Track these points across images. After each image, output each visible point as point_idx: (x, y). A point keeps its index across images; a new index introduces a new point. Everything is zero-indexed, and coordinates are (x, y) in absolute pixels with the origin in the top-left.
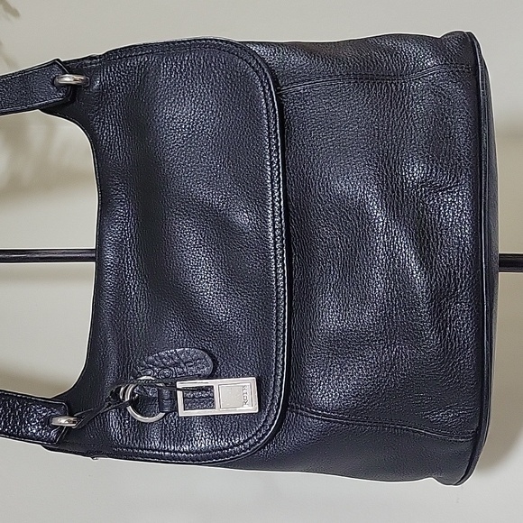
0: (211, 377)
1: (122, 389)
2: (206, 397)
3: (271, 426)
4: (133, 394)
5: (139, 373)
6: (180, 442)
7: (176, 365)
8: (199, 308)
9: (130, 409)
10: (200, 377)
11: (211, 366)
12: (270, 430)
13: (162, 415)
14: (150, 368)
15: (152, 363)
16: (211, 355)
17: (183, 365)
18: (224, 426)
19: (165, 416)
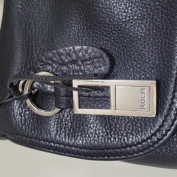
0: (106, 77)
1: (22, 82)
2: (102, 97)
3: (167, 131)
4: (32, 88)
5: (39, 68)
6: (73, 135)
7: (74, 62)
8: (99, 7)
9: (28, 102)
10: (96, 76)
11: (108, 66)
12: (166, 135)
13: (57, 110)
14: (49, 64)
15: (51, 59)
16: (109, 55)
17: (80, 63)
18: (118, 126)
19: (61, 111)
